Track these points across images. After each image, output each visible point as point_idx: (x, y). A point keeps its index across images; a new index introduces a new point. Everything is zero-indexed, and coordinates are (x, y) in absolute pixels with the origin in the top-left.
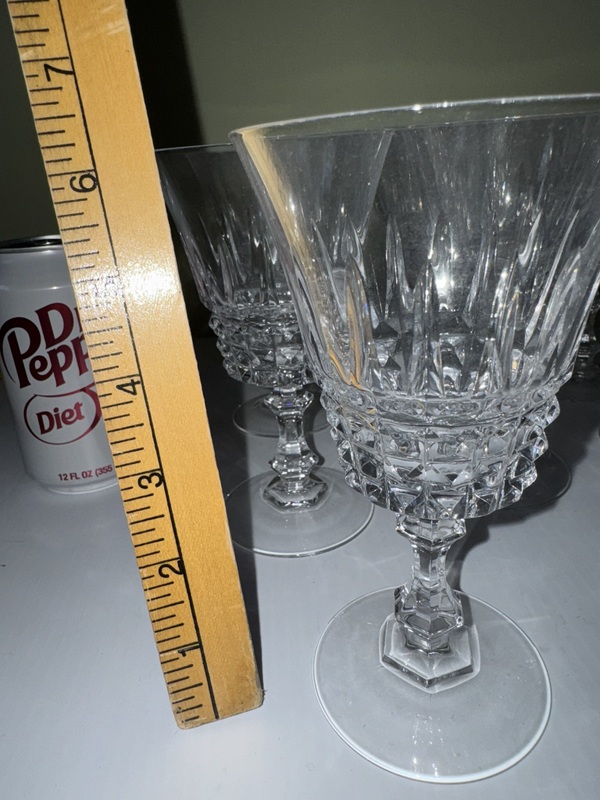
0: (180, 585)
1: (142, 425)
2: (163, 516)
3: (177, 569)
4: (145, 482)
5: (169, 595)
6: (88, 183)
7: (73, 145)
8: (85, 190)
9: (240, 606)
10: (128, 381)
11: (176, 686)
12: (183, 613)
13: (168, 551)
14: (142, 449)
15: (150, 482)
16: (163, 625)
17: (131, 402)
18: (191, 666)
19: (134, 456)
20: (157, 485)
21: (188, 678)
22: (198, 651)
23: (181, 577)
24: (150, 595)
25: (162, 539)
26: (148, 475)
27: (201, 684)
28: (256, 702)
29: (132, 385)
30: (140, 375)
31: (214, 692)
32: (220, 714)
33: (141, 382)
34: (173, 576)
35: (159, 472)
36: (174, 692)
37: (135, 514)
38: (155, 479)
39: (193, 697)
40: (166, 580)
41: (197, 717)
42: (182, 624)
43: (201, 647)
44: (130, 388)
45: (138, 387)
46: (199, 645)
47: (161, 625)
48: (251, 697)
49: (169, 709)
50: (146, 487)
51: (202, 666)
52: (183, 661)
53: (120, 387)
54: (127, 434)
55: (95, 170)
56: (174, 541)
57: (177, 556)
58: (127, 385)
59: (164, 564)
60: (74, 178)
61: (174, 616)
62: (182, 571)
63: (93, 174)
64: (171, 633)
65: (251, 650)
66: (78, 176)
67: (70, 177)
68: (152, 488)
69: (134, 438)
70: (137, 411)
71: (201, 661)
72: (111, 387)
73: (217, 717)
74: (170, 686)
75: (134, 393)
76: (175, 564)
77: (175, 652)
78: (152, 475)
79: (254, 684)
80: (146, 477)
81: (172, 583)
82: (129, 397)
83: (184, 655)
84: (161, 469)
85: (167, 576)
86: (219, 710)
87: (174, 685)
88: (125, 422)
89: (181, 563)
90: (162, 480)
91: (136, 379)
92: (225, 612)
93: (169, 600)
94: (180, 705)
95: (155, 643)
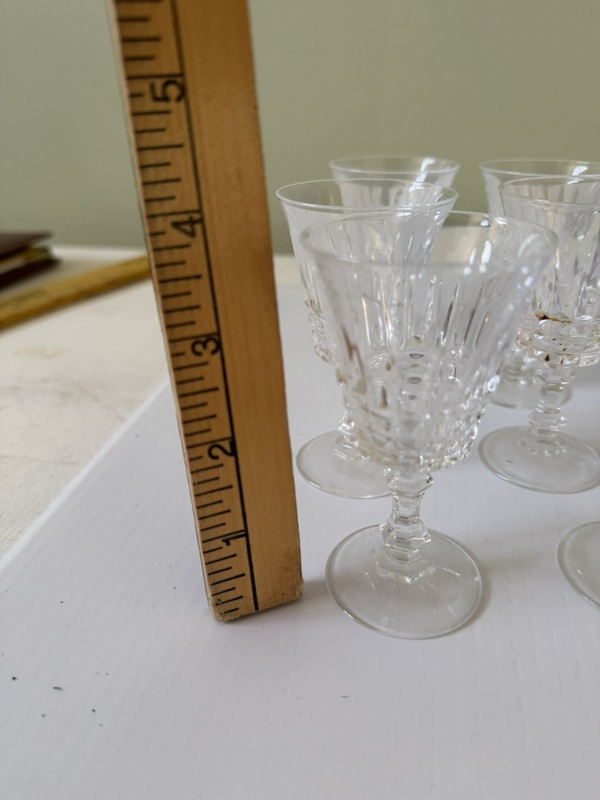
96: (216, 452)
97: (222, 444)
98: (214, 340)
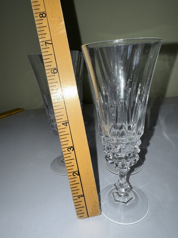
0: (78, 178)
1: (68, 134)
2: (74, 159)
3: (78, 174)
4: (69, 150)
5: (75, 181)
6: (55, 71)
7: (52, 62)
8: (55, 73)
9: (94, 185)
10: (65, 122)
11: (77, 207)
12: (79, 186)
13: (75, 169)
14: (68, 141)
15: (70, 149)
16: (74, 189)
17: (66, 128)
18: (81, 201)
19: (66, 143)
20: (72, 151)
21: (80, 205)
22: (83, 197)
23: (79, 176)
24: (70, 180)
25: (74, 165)
26: (70, 148)
27: (84, 207)
28: (99, 213)
29: (66, 123)
30: (68, 121)
31: (88, 209)
32: (89, 216)
33: (68, 123)
34: (76, 176)
35: (73, 147)
36: (76, 209)
37: (67, 158)
38: (72, 149)
39: (82, 210)
40: (74, 177)
41: (83, 216)
42: (79, 189)
43: (84, 196)
44: (65, 124)
45: (68, 124)
46: (83, 196)
47: (73, 189)
48: (98, 212)
49: (75, 213)
50: (69, 151)
51: (84, 202)
52: (79, 200)
53: (63, 124)
54: (65, 136)
55: (57, 68)
56: (77, 166)
57: (78, 170)
58: (65, 123)
59: (74, 172)
60: (52, 70)
61: (77, 187)
62: (79, 175)
63: (57, 69)
64: (76, 192)
65: (98, 198)
66: (53, 70)
67: (51, 70)
68: (71, 151)
69: (66, 138)
70: (67, 130)
71: (84, 200)
72: (60, 124)
73: (88, 217)
74: (76, 207)
75: (67, 126)
76: (77, 173)
77: (77, 197)
78: (71, 148)
79: (98, 208)
80: (69, 148)
81: (76, 178)
82: (65, 127)
83: (79, 198)
84: (73, 146)
85: (75, 176)
86: (89, 215)
87: (77, 206)
88: (64, 133)
89: (79, 172)
90: (74, 149)
91: (67, 122)
92: (90, 187)
93: (75, 182)
94: (78, 212)
95: (72, 194)
96: (75, 174)
97: (76, 172)
98: (72, 148)
